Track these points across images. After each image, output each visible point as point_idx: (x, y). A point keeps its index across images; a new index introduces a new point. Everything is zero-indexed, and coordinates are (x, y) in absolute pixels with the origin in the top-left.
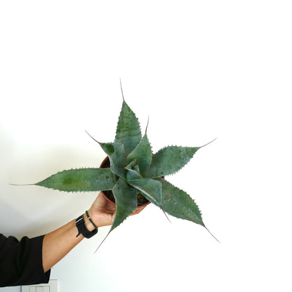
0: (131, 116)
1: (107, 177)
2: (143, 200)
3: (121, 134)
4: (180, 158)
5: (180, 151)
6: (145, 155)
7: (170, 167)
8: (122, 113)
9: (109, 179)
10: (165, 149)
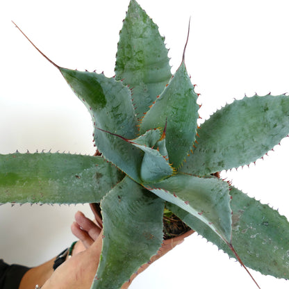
0: (148, 33)
1: (99, 175)
2: (175, 227)
3: (127, 76)
4: (266, 124)
5: (266, 109)
6: (182, 120)
7: (240, 148)
8: (127, 22)
9: (102, 179)
10: (227, 109)
